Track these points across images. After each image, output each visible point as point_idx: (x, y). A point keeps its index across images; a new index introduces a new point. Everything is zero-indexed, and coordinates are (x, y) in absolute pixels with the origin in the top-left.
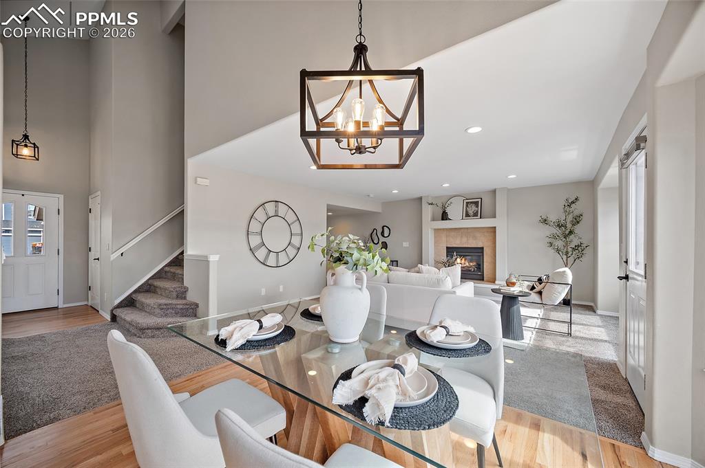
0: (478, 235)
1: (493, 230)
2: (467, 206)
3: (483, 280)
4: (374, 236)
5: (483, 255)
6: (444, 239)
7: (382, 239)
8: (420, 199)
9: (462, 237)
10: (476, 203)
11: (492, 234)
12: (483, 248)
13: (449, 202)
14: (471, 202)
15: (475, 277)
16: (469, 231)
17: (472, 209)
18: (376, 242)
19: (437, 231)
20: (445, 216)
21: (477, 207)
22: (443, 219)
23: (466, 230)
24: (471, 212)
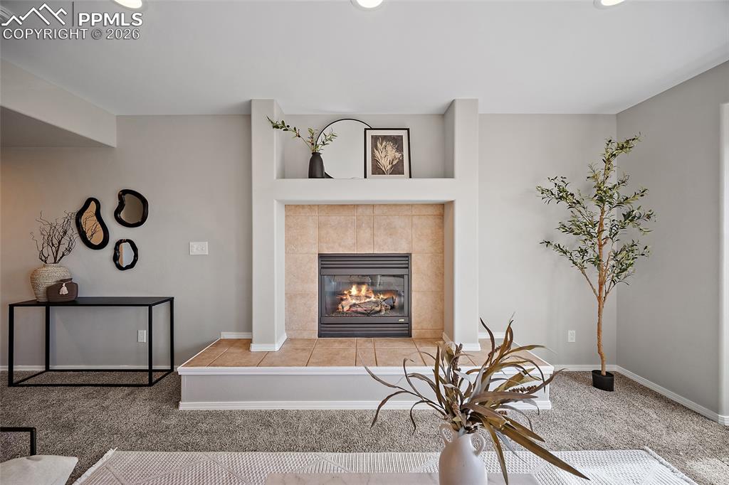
0: (399, 222)
1: (443, 210)
2: (375, 146)
3: (409, 335)
4: (89, 221)
5: (409, 276)
6: (312, 232)
7: (117, 232)
8: (245, 114)
9: (359, 227)
10: (397, 141)
11: (438, 221)
12: (407, 257)
13: (327, 132)
14: (384, 138)
15: (391, 329)
16: (377, 211)
17: (387, 156)
18: (97, 239)
19: (292, 208)
20: (315, 169)
21: (400, 149)
22: (312, 175)
23: (369, 211)
24: (385, 163)
